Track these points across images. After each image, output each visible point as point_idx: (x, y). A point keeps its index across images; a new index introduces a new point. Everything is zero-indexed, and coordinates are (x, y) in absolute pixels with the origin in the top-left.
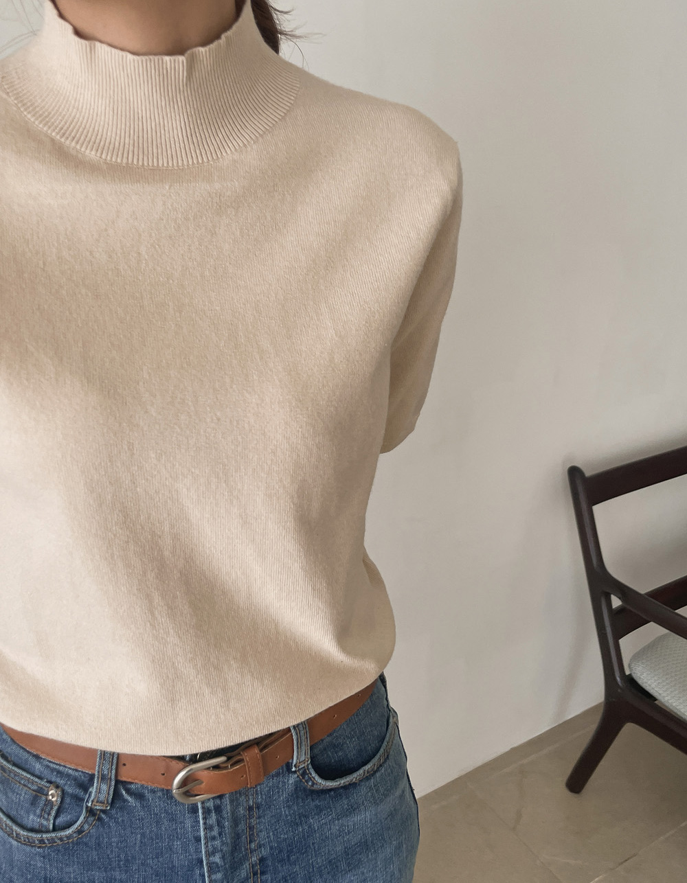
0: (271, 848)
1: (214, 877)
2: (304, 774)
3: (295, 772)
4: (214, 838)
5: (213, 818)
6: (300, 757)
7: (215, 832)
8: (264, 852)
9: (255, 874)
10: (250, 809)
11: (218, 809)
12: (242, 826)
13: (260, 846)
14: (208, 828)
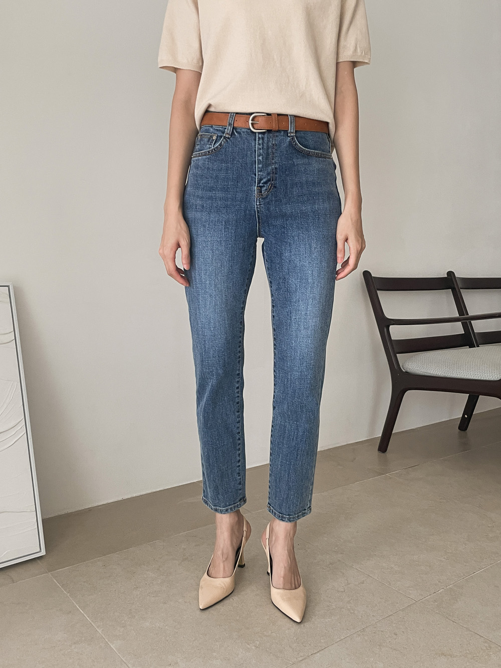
0: (280, 165)
1: (259, 166)
2: (292, 139)
3: (289, 137)
4: (260, 149)
5: (261, 142)
6: (291, 129)
7: (261, 147)
8: (277, 166)
9: (273, 173)
10: (273, 145)
11: (263, 139)
12: (270, 150)
13: (276, 163)
14: (259, 144)
